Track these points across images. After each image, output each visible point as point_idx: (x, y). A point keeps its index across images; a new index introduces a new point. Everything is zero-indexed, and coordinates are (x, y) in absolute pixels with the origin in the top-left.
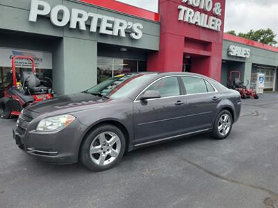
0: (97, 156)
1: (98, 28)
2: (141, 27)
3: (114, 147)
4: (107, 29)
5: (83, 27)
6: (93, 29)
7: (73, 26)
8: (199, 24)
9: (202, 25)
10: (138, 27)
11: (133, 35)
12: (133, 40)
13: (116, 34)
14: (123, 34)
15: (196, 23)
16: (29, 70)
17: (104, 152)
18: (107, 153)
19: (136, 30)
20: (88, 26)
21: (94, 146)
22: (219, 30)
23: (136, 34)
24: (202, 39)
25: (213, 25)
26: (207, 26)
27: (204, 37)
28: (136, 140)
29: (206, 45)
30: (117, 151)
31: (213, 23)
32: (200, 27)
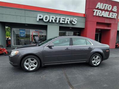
1: (59, 21)
2: (76, 19)
4: (63, 21)
5: (54, 21)
6: (57, 22)
7: (50, 21)
8: (104, 16)
9: (106, 16)
10: (75, 20)
11: (73, 23)
12: (73, 24)
14: (69, 23)
15: (103, 16)
16: (36, 36)
17: (30, 65)
19: (74, 21)
20: (56, 21)
21: (26, 62)
22: (116, 18)
23: (74, 22)
25: (112, 16)
26: (109, 17)
27: (107, 21)
28: (45, 63)
31: (112, 15)
32: (105, 17)
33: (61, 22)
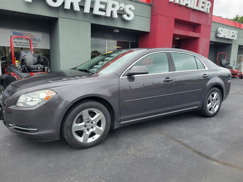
0: (80, 133)
1: (92, 9)
2: (133, 8)
3: (99, 124)
4: (100, 10)
5: (77, 8)
6: (87, 10)
8: (189, 6)
9: (192, 7)
10: (130, 9)
11: (125, 17)
13: (109, 15)
17: (88, 130)
18: (91, 130)
19: (128, 11)
20: (82, 7)
21: (77, 123)
23: (128, 16)
24: (191, 20)
25: (202, 7)
27: (194, 19)
28: (122, 118)
29: (195, 27)
30: (102, 128)
31: (203, 5)
32: (190, 9)
33: (96, 12)
